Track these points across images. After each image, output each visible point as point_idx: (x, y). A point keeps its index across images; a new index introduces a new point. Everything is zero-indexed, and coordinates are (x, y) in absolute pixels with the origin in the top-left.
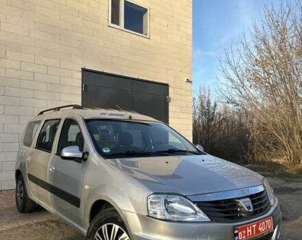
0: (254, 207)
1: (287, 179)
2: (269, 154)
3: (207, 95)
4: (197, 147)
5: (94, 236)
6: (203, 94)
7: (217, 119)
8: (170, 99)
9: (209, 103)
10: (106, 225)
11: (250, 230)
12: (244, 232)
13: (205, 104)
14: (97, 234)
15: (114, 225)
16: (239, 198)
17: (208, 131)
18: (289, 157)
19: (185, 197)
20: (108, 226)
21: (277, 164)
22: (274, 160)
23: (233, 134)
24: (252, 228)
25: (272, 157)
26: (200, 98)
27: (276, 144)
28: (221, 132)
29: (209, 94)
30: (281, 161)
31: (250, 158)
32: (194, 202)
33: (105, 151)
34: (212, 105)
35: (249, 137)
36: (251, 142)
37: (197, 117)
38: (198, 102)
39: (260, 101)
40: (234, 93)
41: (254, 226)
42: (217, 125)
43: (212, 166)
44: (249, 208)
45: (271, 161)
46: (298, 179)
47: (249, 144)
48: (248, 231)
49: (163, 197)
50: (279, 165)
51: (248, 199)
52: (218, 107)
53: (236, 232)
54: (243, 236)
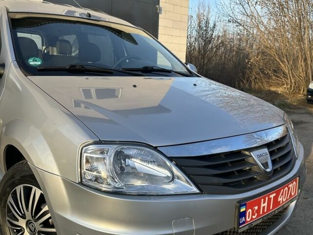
0: (274, 162)
1: (288, 110)
2: (268, 83)
3: (205, 14)
4: (188, 66)
5: (6, 201)
6: (202, 11)
7: (215, 42)
8: (161, 10)
9: (207, 22)
10: (21, 186)
11: (266, 204)
12: (256, 208)
13: (203, 24)
14: (10, 199)
15: (34, 188)
16: (250, 150)
17: (203, 56)
18: (289, 86)
19: (155, 148)
20: (25, 188)
21: (275, 93)
22: (273, 89)
23: (230, 60)
24: (269, 199)
25: (270, 86)
26: (198, 16)
27: (277, 71)
28: (218, 58)
29: (209, 12)
30: (280, 90)
31: (247, 86)
32: (171, 159)
33: (31, 63)
34: (211, 25)
35: (248, 62)
36: (249, 68)
37: (193, 39)
38: (195, 23)
39: (265, 21)
40: (238, 10)
41: (272, 196)
42: (214, 50)
43: (205, 93)
44: (266, 165)
45: (269, 90)
46: (300, 111)
47: (248, 71)
48: (262, 205)
49: (112, 150)
50: (278, 94)
51: (266, 150)
52: (217, 28)
53: (243, 210)
54: (253, 214)
